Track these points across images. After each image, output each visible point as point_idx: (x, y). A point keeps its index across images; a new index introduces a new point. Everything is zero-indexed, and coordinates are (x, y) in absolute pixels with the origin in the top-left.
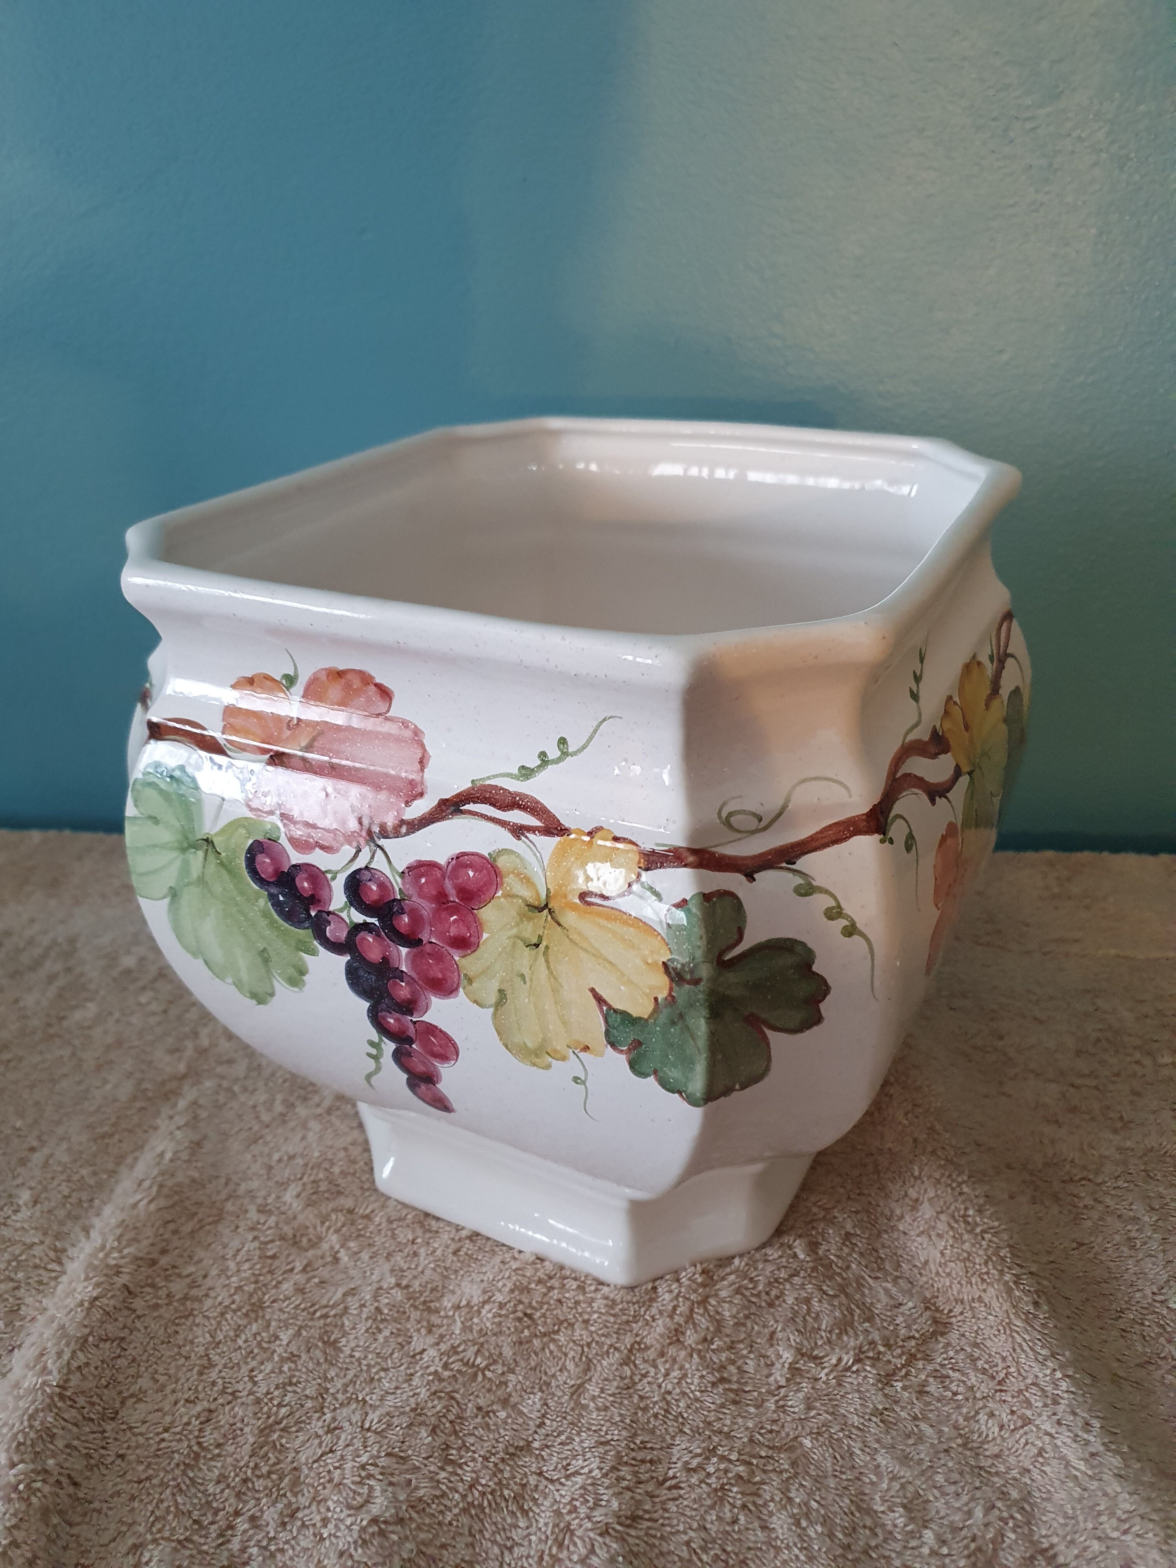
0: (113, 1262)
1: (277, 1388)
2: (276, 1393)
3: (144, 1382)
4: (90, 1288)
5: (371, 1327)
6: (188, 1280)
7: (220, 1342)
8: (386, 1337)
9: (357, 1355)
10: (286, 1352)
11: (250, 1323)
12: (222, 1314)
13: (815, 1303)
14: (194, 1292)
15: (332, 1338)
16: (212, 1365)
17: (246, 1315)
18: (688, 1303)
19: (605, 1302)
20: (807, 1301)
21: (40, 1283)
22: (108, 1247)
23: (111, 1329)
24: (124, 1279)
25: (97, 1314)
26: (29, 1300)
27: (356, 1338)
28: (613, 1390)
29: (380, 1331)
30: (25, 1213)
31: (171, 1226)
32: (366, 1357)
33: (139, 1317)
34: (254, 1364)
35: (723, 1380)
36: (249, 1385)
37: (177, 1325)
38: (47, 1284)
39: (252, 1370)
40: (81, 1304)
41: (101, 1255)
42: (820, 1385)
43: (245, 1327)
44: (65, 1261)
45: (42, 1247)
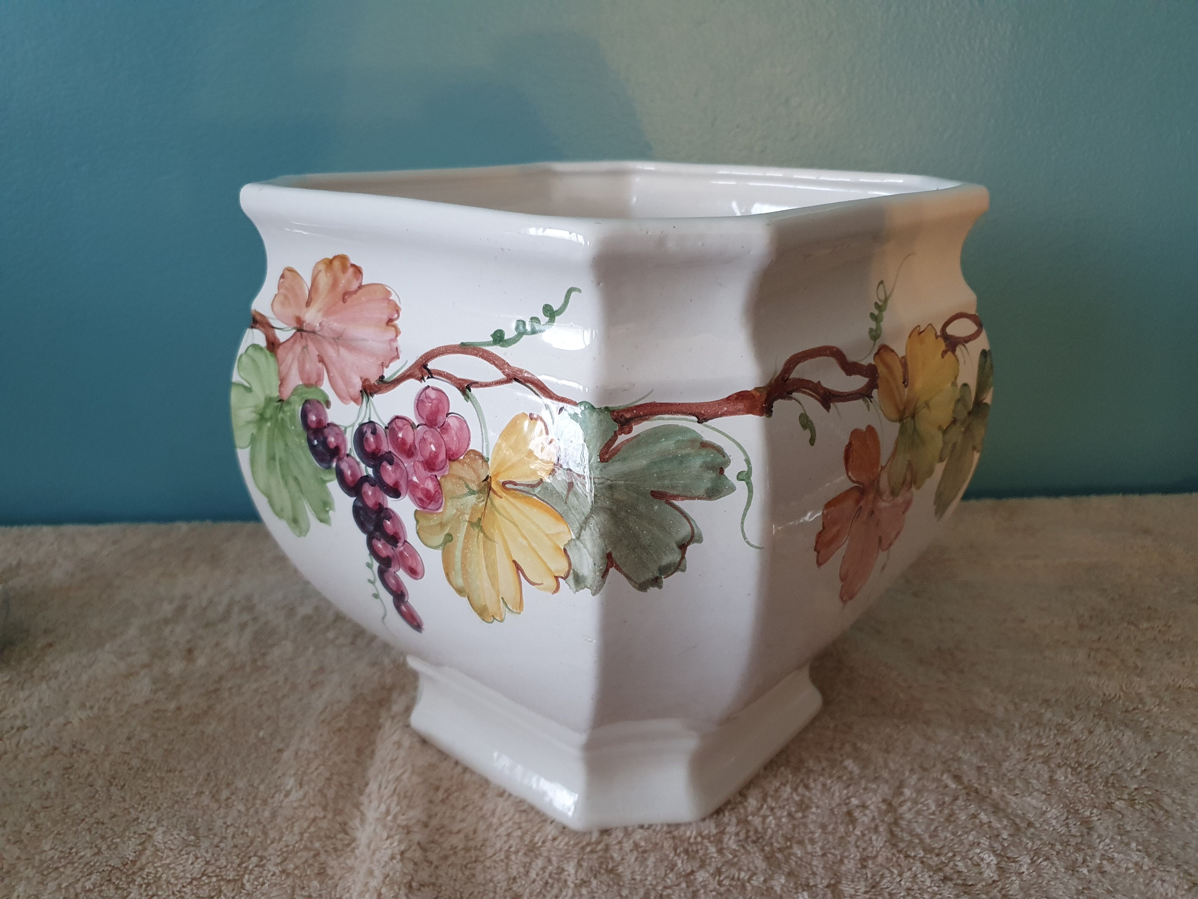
0: (402, 823)
4: (396, 844)
6: (462, 835)
7: (515, 878)
12: (507, 857)
14: (471, 844)
17: (526, 854)
21: (335, 850)
22: (393, 811)
24: (417, 837)
26: (334, 863)
28: (863, 890)
30: (295, 795)
31: (427, 798)
33: (437, 867)
37: (471, 869)
38: (342, 850)
40: (392, 858)
41: (390, 818)
42: (1025, 877)
43: (530, 864)
44: (350, 831)
45: (325, 821)
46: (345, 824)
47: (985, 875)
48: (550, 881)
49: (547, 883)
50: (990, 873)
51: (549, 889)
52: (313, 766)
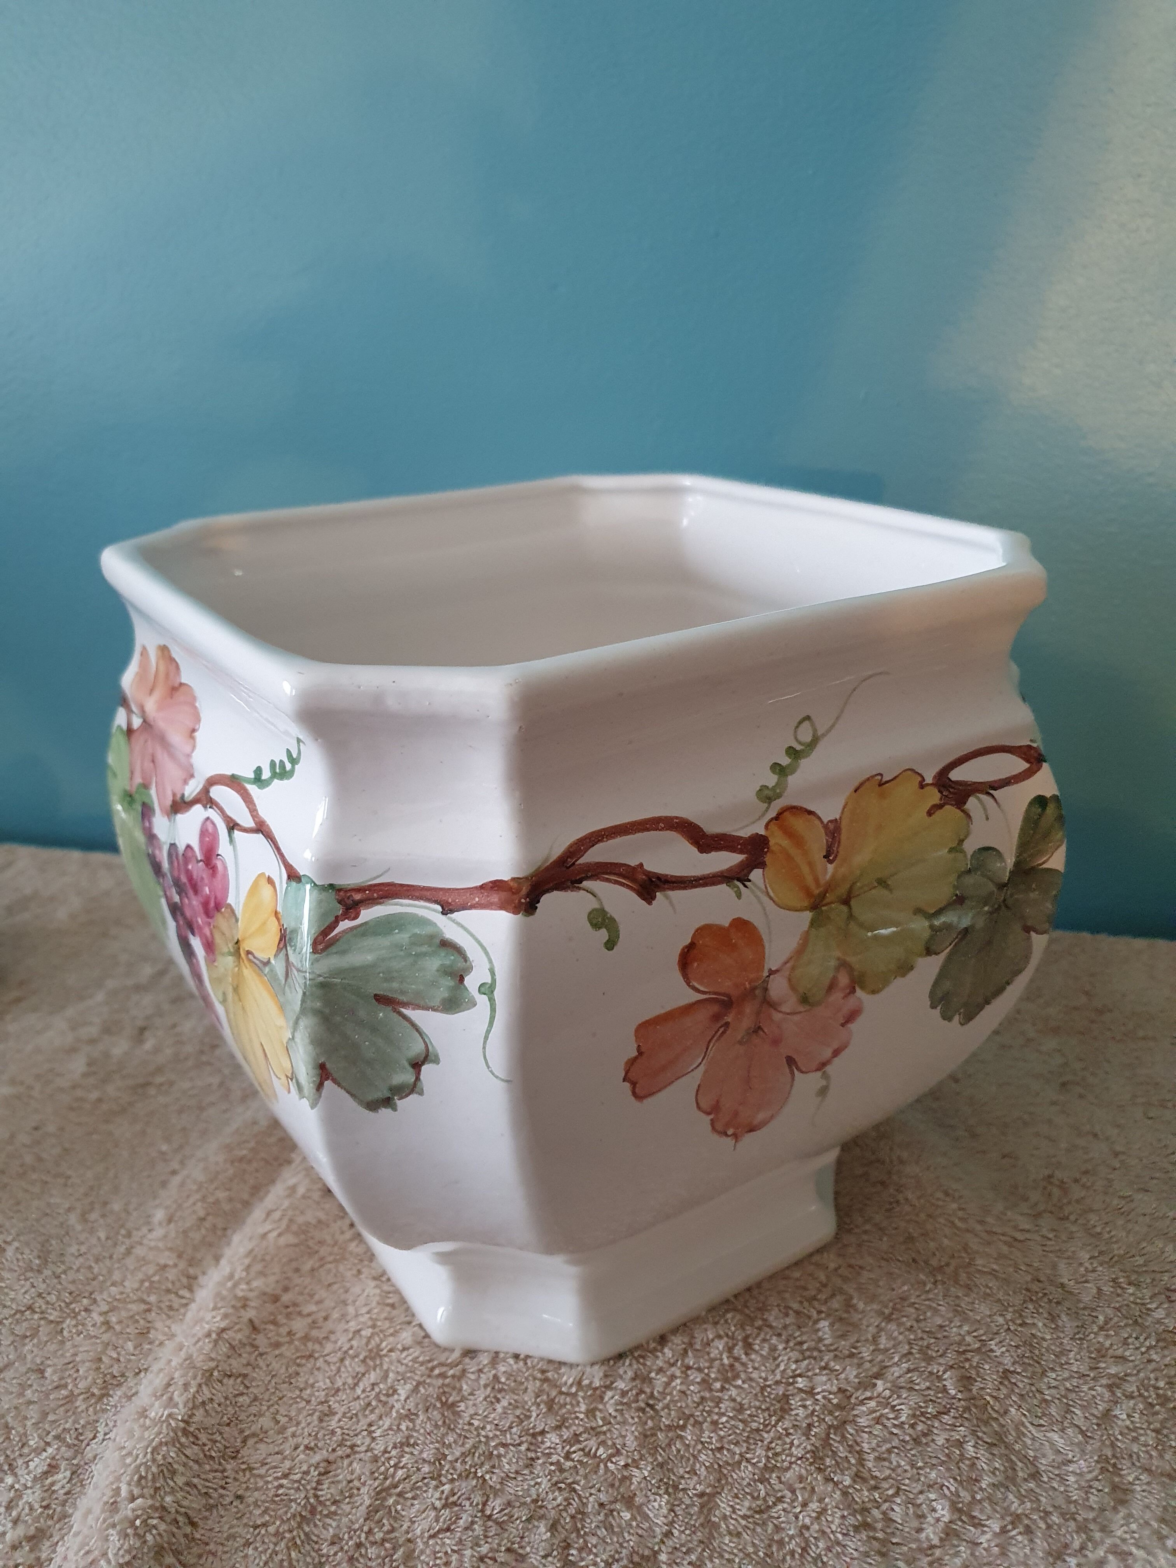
0: (240, 1294)
1: (395, 1447)
2: (394, 1453)
3: (265, 1422)
4: (218, 1318)
5: (489, 1396)
6: (309, 1320)
7: (338, 1390)
8: (504, 1408)
9: (476, 1423)
10: (403, 1408)
11: (367, 1371)
12: (342, 1360)
13: (970, 1449)
14: (314, 1333)
15: (451, 1400)
16: (332, 1413)
17: (364, 1361)
18: (824, 1426)
19: (732, 1404)
20: (960, 1444)
21: (170, 1308)
22: (237, 1277)
23: (236, 1365)
24: (251, 1313)
25: (224, 1348)
26: (159, 1324)
27: (474, 1405)
28: (744, 1511)
29: (498, 1401)
30: (159, 1232)
31: (294, 1265)
32: (483, 1428)
33: (261, 1355)
34: (373, 1417)
35: (866, 1526)
36: (368, 1441)
37: (299, 1365)
38: (177, 1310)
39: (370, 1425)
40: (209, 1335)
41: (229, 1284)
42: (980, 1551)
43: (364, 1375)
44: (195, 1288)
45: (174, 1271)
46: (196, 1278)
47: (923, 1535)
48: (374, 1403)
49: (369, 1404)
50: (931, 1534)
51: (367, 1412)
52: (191, 1201)
